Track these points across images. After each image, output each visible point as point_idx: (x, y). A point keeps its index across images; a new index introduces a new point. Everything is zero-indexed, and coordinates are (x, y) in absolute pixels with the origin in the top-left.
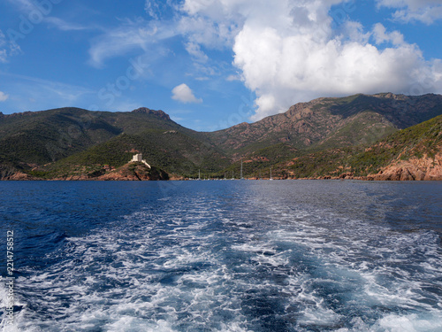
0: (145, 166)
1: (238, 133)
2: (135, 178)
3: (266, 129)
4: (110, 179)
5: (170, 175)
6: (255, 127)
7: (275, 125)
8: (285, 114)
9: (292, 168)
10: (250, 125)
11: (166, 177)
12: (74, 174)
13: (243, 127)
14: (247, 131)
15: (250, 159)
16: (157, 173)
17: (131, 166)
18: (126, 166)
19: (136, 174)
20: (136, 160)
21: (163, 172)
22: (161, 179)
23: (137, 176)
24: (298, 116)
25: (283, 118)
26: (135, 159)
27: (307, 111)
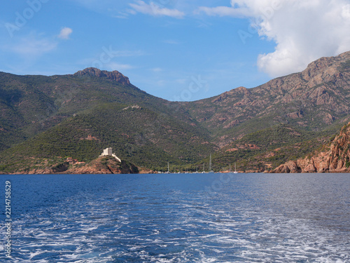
0: (116, 160)
1: (231, 104)
2: (108, 171)
3: (272, 99)
4: (86, 173)
5: (139, 168)
6: (256, 94)
7: (285, 92)
8: (300, 75)
9: (271, 160)
10: (249, 90)
11: (136, 171)
12: (37, 168)
13: (238, 94)
14: (244, 101)
15: (235, 147)
16: (128, 167)
17: (103, 160)
18: (98, 160)
19: (108, 168)
20: (107, 154)
21: (133, 166)
22: (131, 172)
23: (110, 170)
24: (318, 78)
25: (298, 81)
26: (106, 152)
27: (332, 71)
